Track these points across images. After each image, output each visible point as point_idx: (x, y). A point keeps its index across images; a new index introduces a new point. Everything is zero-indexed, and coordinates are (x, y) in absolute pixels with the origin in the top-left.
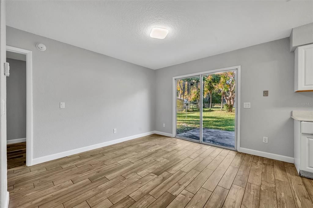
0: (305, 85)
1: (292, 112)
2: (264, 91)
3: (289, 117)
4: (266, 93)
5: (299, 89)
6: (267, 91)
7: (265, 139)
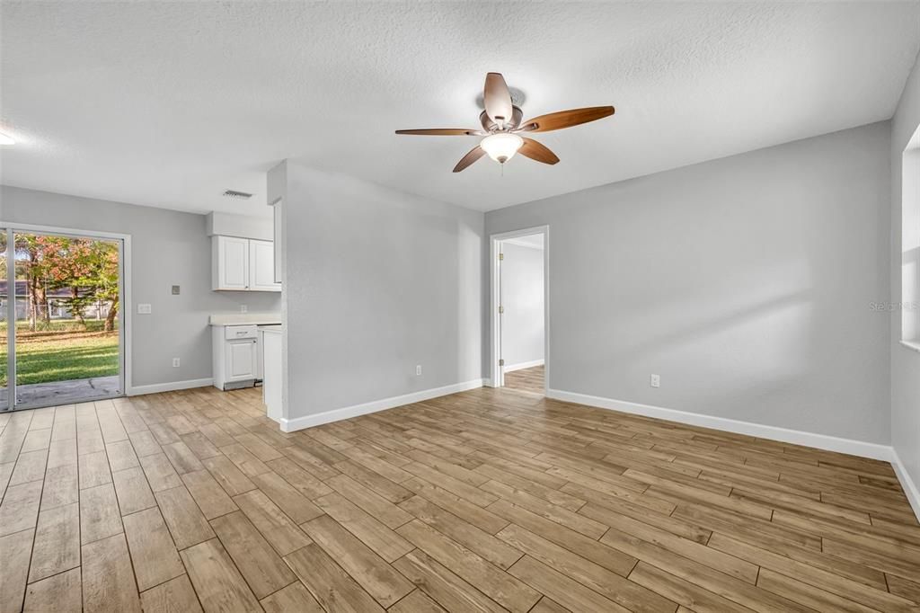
0: (226, 283)
1: (210, 318)
2: (173, 287)
3: (206, 324)
4: (176, 290)
5: (221, 288)
6: (178, 287)
7: (176, 362)
